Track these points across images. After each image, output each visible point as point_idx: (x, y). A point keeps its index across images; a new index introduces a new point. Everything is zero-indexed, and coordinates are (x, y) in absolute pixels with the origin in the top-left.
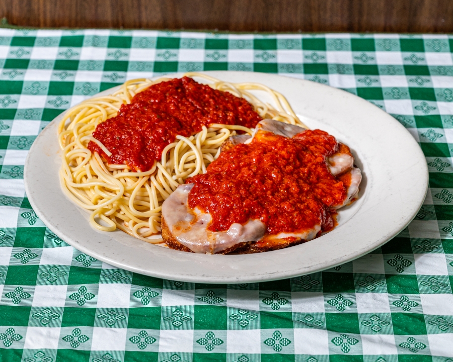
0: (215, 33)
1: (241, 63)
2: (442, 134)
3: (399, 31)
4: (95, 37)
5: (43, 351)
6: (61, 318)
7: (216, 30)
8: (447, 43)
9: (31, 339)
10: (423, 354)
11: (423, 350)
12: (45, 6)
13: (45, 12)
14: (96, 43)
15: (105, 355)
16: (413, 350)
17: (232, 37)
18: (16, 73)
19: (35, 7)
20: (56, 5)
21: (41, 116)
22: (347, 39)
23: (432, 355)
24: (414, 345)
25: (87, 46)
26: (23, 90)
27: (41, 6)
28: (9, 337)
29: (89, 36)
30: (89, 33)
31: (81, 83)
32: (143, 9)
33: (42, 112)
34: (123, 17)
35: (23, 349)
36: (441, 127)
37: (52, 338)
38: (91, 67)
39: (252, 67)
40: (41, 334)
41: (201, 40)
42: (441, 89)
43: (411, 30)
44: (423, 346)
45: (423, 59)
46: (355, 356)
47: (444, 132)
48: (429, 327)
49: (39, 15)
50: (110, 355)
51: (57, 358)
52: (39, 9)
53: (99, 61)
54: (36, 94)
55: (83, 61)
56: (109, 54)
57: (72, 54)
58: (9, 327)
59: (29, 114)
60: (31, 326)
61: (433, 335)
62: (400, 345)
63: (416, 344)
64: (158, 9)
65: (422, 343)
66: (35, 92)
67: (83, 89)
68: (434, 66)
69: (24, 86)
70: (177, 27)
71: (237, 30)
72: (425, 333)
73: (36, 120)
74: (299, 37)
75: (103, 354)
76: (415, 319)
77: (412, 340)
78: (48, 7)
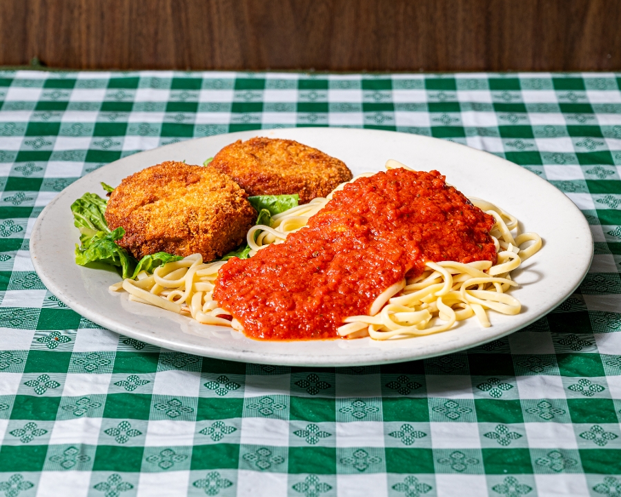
0: (311, 74)
1: (346, 104)
2: (614, 170)
3: (551, 70)
4: (154, 79)
5: (89, 397)
6: (113, 364)
7: (312, 70)
8: (615, 81)
9: (72, 387)
10: (601, 397)
11: (601, 392)
12: (88, 43)
13: (88, 52)
14: (155, 84)
15: (172, 401)
16: (586, 393)
17: (332, 78)
18: (51, 115)
19: (75, 44)
20: (102, 41)
21: (84, 157)
22: (483, 80)
23: (613, 397)
24: (588, 387)
25: (143, 87)
26: (61, 132)
27: (84, 44)
28: (42, 384)
29: (146, 78)
30: (145, 75)
31: (136, 123)
32: (216, 45)
33: (85, 153)
34: (190, 56)
35: (60, 397)
36: (612, 163)
37: (100, 384)
38: (150, 108)
39: (360, 107)
40: (85, 381)
41: (293, 81)
42: (609, 126)
43: (566, 68)
44: (601, 389)
45: (584, 97)
46: (509, 401)
47: (616, 169)
48: (606, 368)
49: (80, 55)
50: (178, 401)
51: (106, 403)
52: (80, 47)
53: (160, 103)
54: (77, 136)
55: (138, 103)
56: (173, 96)
57: (124, 96)
58: (41, 374)
59: (68, 156)
60: (72, 372)
61: (613, 377)
62: (569, 388)
63: (591, 386)
64: (236, 45)
65: (599, 384)
66: (76, 134)
67: (138, 129)
68: (599, 105)
69: (62, 127)
70: (262, 68)
71: (340, 70)
72: (603, 374)
73: (77, 161)
74: (421, 77)
75: (169, 399)
76: (589, 359)
77: (585, 382)
78: (93, 45)
